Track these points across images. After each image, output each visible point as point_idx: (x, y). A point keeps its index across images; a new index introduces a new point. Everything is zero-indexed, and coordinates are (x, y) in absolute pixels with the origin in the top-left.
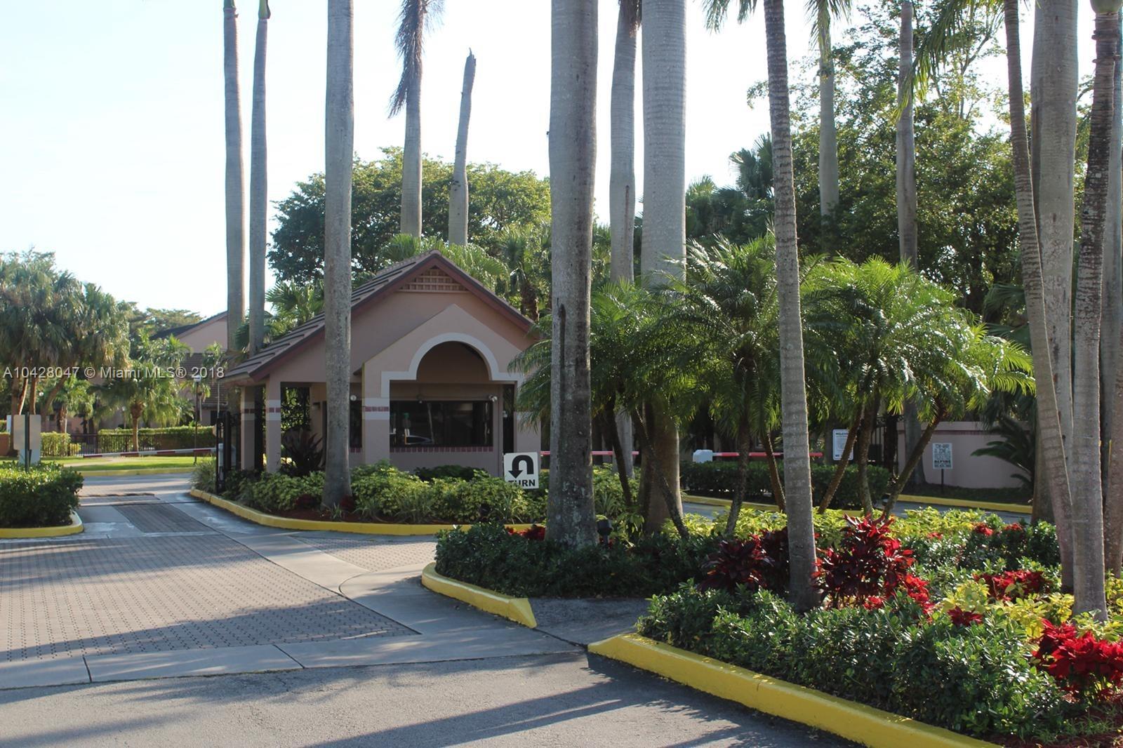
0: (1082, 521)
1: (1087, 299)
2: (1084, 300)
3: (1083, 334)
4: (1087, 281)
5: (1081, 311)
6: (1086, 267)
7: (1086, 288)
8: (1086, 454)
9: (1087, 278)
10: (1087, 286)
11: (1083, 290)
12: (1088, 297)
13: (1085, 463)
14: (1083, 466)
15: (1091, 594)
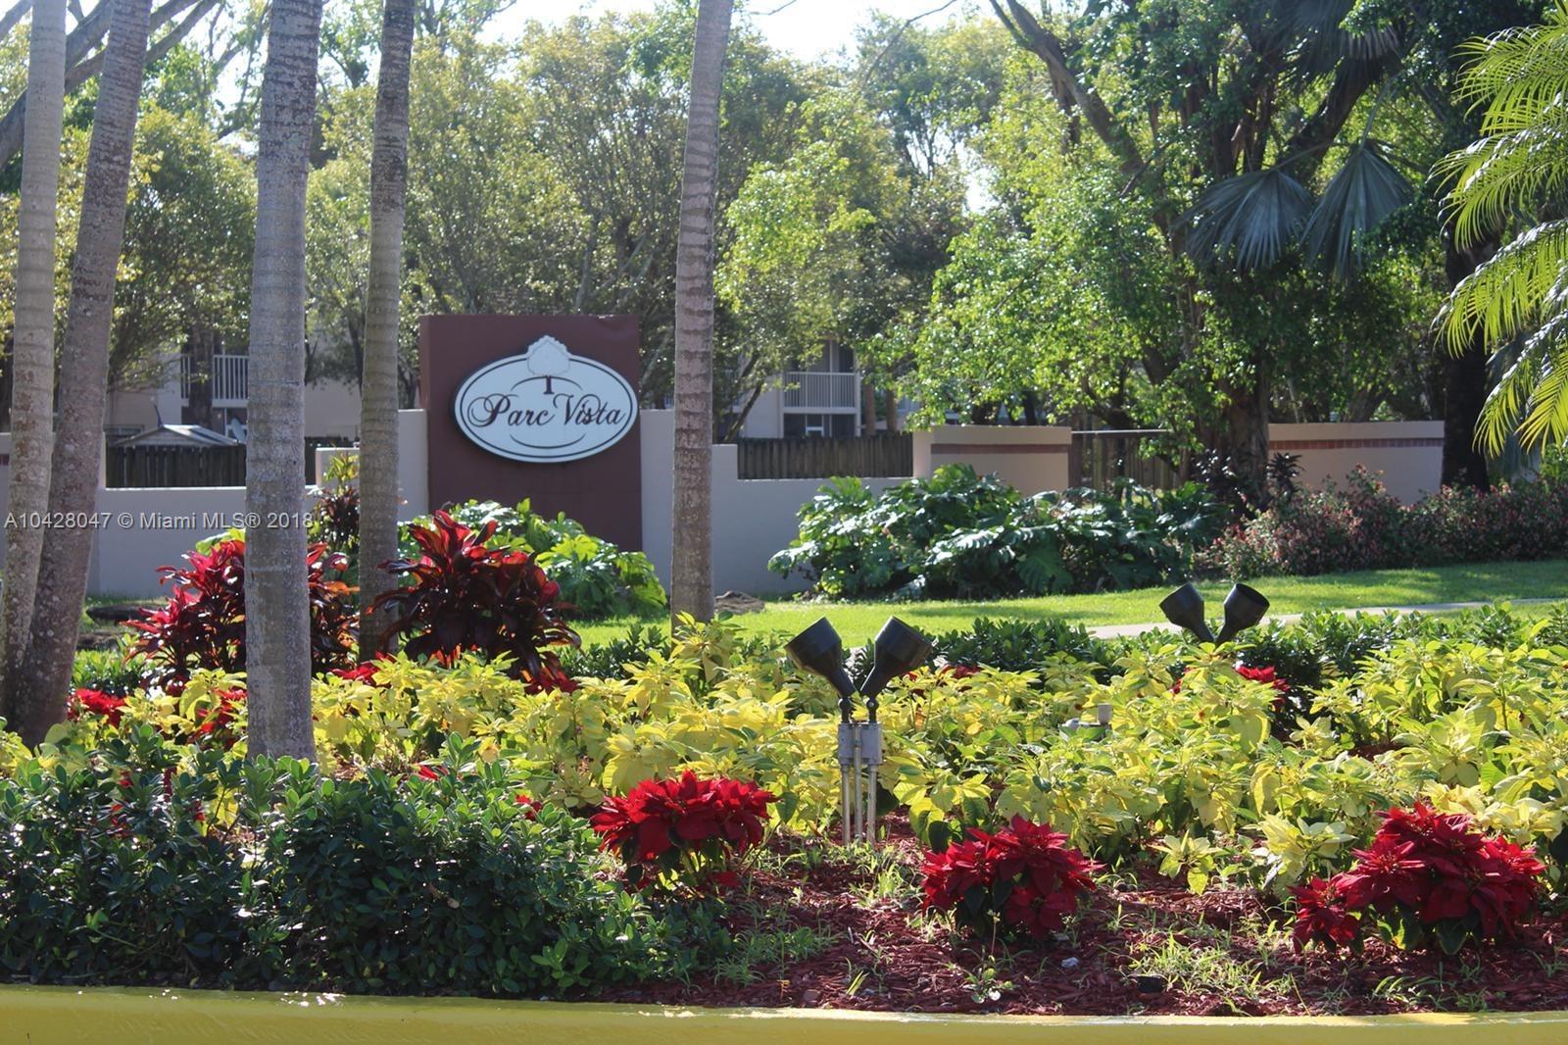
0: (278, 568)
1: (297, 83)
2: (290, 85)
3: (286, 161)
4: (297, 43)
5: (282, 108)
6: (297, 13)
7: (295, 58)
8: (286, 423)
9: (298, 37)
10: (297, 53)
11: (289, 61)
12: (300, 79)
13: (285, 442)
14: (280, 448)
15: (296, 725)
